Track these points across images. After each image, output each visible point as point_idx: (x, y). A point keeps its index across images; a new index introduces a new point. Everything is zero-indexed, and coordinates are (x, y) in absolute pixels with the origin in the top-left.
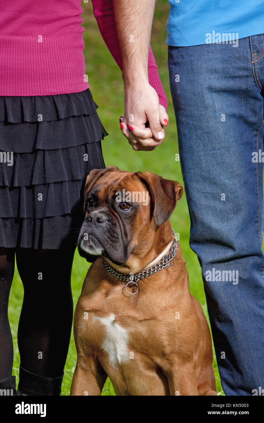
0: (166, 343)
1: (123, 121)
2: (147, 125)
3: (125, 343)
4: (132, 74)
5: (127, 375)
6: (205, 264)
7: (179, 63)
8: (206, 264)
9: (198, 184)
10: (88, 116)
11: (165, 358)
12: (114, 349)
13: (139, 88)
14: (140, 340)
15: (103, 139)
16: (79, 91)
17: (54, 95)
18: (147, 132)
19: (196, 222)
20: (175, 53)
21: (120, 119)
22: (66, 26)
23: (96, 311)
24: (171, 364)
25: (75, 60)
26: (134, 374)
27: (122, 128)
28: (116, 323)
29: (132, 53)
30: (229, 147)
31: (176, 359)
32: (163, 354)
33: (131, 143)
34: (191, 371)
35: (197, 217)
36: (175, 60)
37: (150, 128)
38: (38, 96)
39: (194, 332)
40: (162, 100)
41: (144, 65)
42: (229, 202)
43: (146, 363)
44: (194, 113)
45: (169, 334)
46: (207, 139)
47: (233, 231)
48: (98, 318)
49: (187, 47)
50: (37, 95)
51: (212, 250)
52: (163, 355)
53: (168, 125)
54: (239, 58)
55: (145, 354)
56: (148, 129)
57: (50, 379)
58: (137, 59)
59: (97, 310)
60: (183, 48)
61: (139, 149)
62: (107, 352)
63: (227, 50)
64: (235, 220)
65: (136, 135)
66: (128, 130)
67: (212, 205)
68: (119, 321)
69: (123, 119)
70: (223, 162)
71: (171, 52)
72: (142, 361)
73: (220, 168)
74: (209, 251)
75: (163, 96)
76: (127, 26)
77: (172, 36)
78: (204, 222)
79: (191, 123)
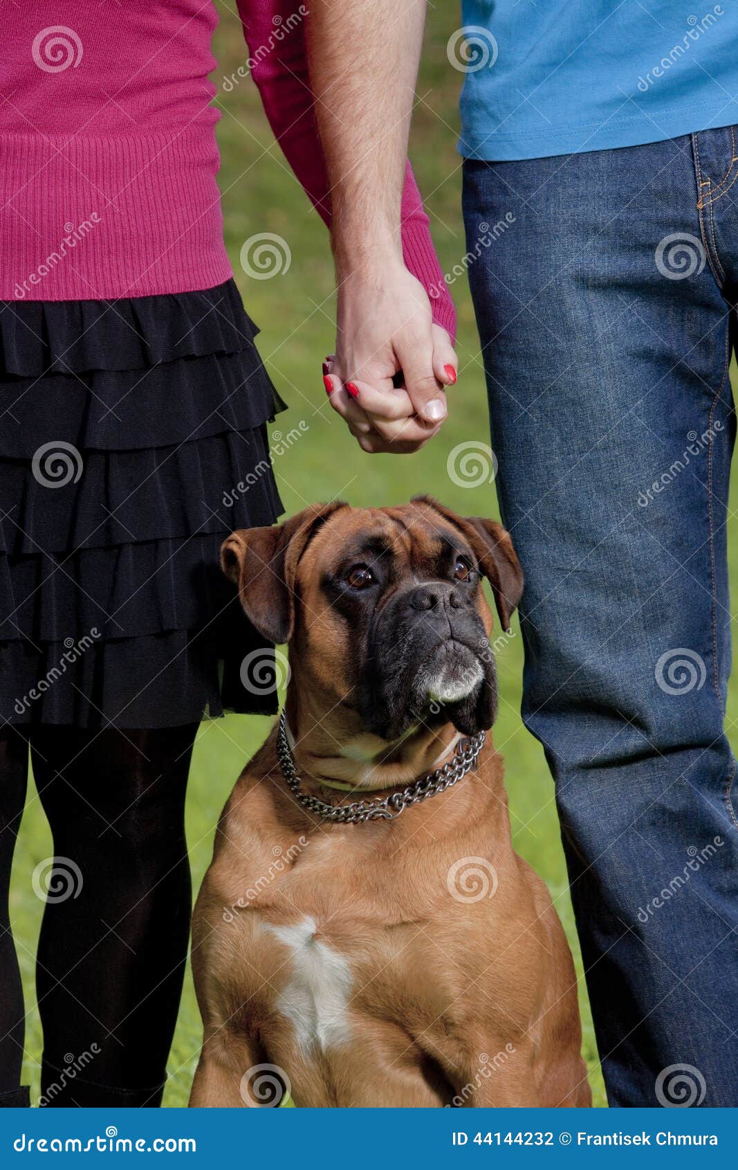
0: (454, 990)
1: (332, 369)
2: (399, 380)
3: (341, 996)
4: (357, 239)
5: (342, 1083)
6: (564, 769)
7: (493, 207)
8: (568, 772)
9: (547, 544)
10: (230, 355)
11: (450, 1036)
12: (309, 1011)
13: (374, 279)
14: (384, 985)
15: (272, 419)
16: (204, 288)
17: (133, 298)
18: (397, 401)
19: (538, 651)
20: (482, 179)
21: (324, 366)
22: (169, 105)
23: (264, 909)
24: (468, 1051)
25: (193, 201)
26: (362, 1081)
27: (329, 389)
28: (319, 940)
29: (356, 180)
30: (633, 442)
31: (481, 1038)
32: (446, 1024)
33: (355, 431)
34: (523, 1072)
35: (542, 639)
36: (483, 198)
37: (406, 389)
38: (91, 300)
39: (530, 961)
40: (441, 311)
41: (389, 216)
42: (634, 597)
43: (398, 1048)
44: (535, 348)
45: (465, 966)
46: (572, 420)
47: (643, 679)
48: (269, 927)
49: (517, 161)
50: (87, 297)
51: (584, 732)
52: (446, 1026)
53: (455, 379)
54: (662, 195)
55: (396, 1022)
56: (401, 392)
57: (126, 1092)
58: (369, 198)
59: (267, 907)
60: (504, 166)
61: (377, 449)
62: (289, 1019)
63: (628, 171)
64: (648, 646)
65: (368, 407)
66: (346, 397)
67: (586, 606)
68: (327, 934)
69: (333, 366)
70: (616, 485)
71: (471, 176)
72: (385, 1041)
73: (607, 502)
74: (576, 735)
75: (444, 301)
76: (343, 105)
77: (474, 133)
78: (562, 651)
79: (527, 374)
